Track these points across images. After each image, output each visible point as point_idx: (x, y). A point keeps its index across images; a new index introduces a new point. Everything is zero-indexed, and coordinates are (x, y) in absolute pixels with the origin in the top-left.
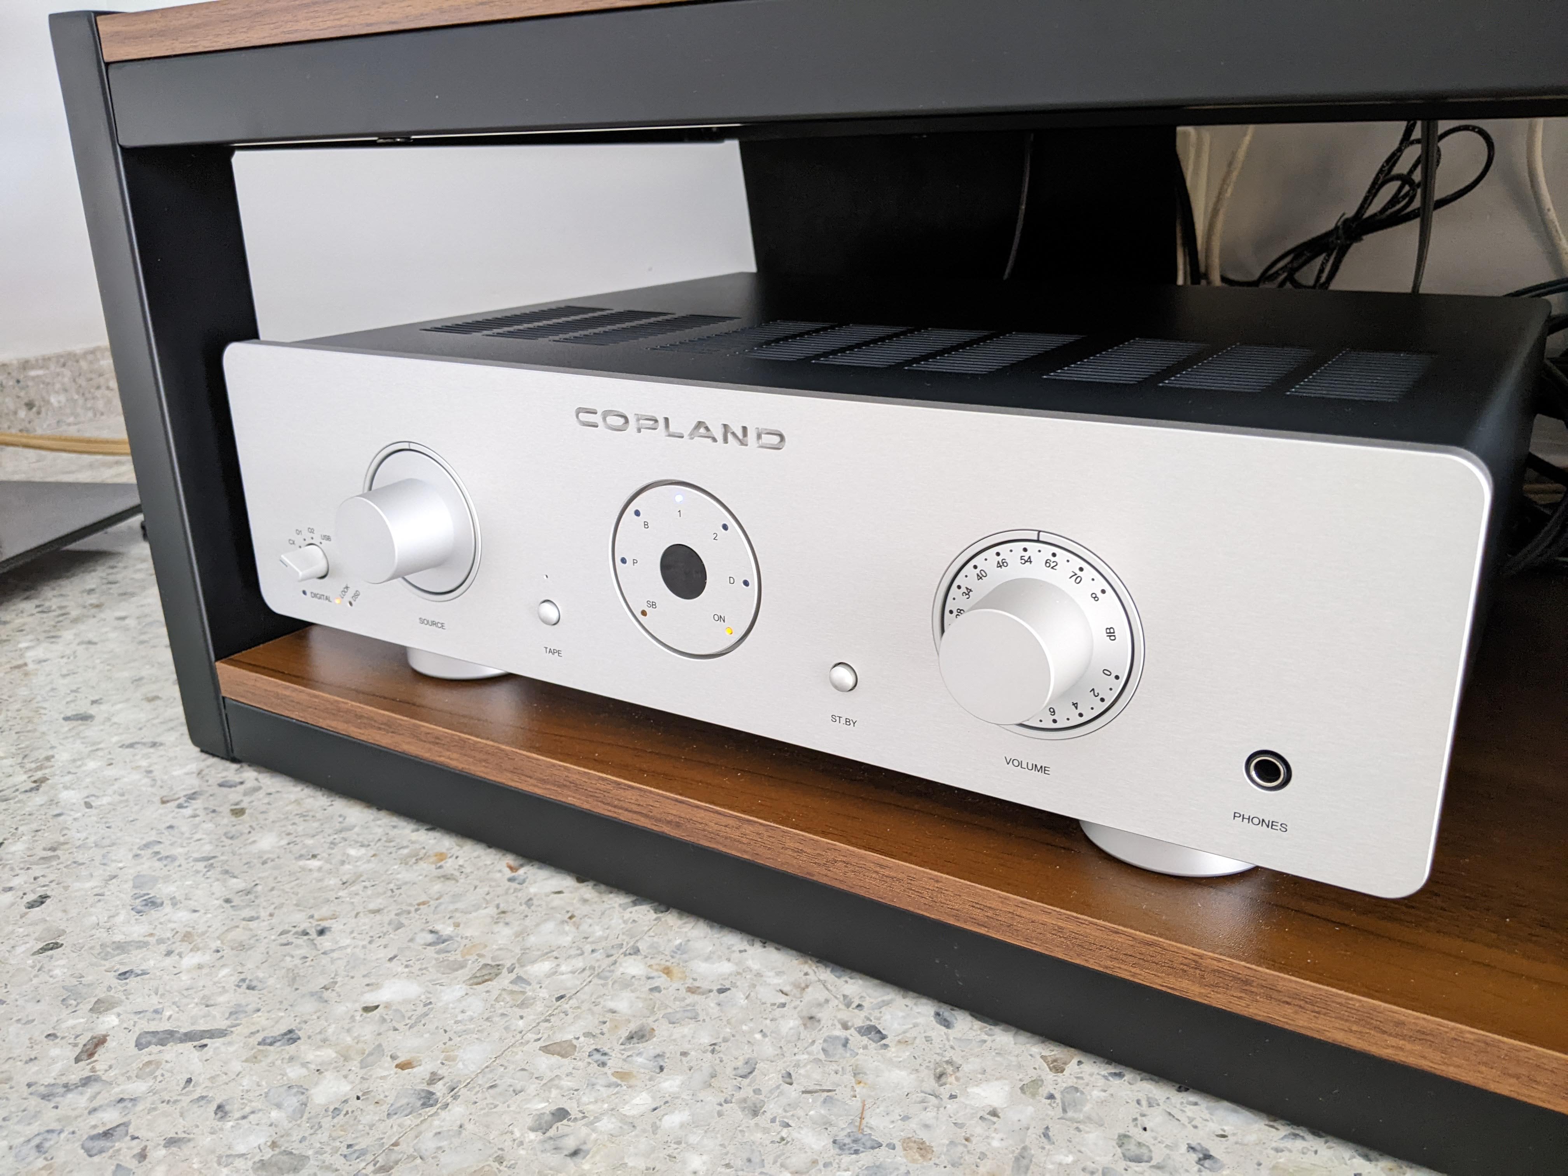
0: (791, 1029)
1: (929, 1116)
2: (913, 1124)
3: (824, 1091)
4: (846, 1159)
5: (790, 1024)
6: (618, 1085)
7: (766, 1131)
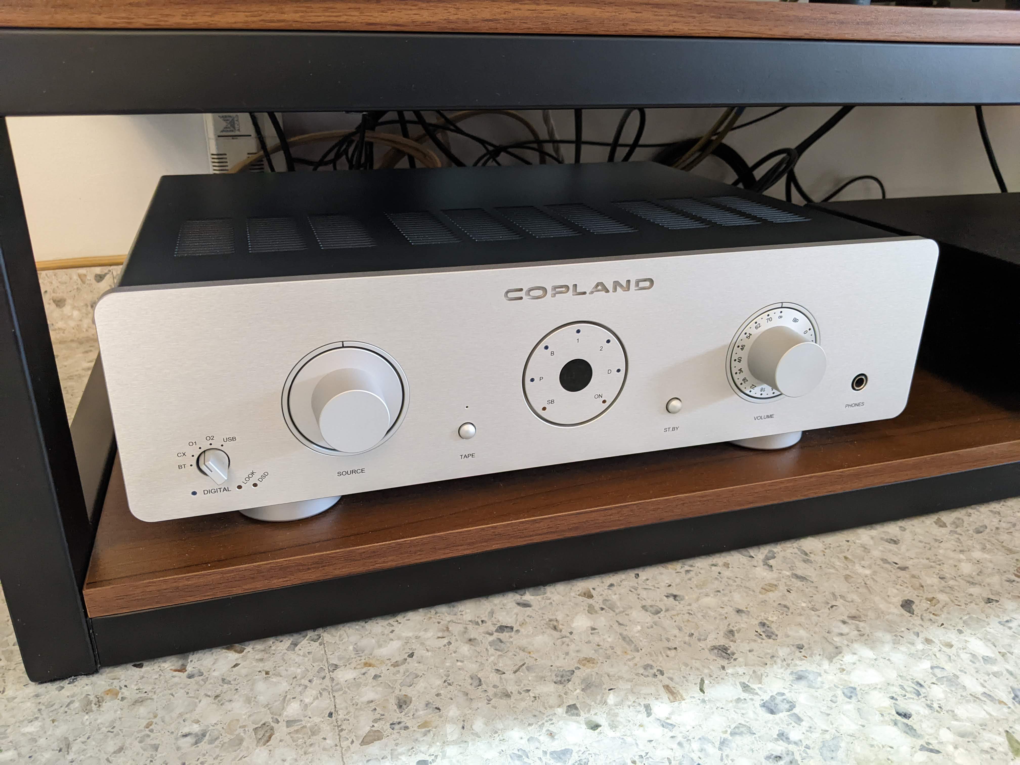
0: (469, 651)
1: (573, 647)
2: (572, 654)
3: (521, 666)
4: (570, 685)
5: (465, 649)
6: (429, 731)
7: (523, 700)
